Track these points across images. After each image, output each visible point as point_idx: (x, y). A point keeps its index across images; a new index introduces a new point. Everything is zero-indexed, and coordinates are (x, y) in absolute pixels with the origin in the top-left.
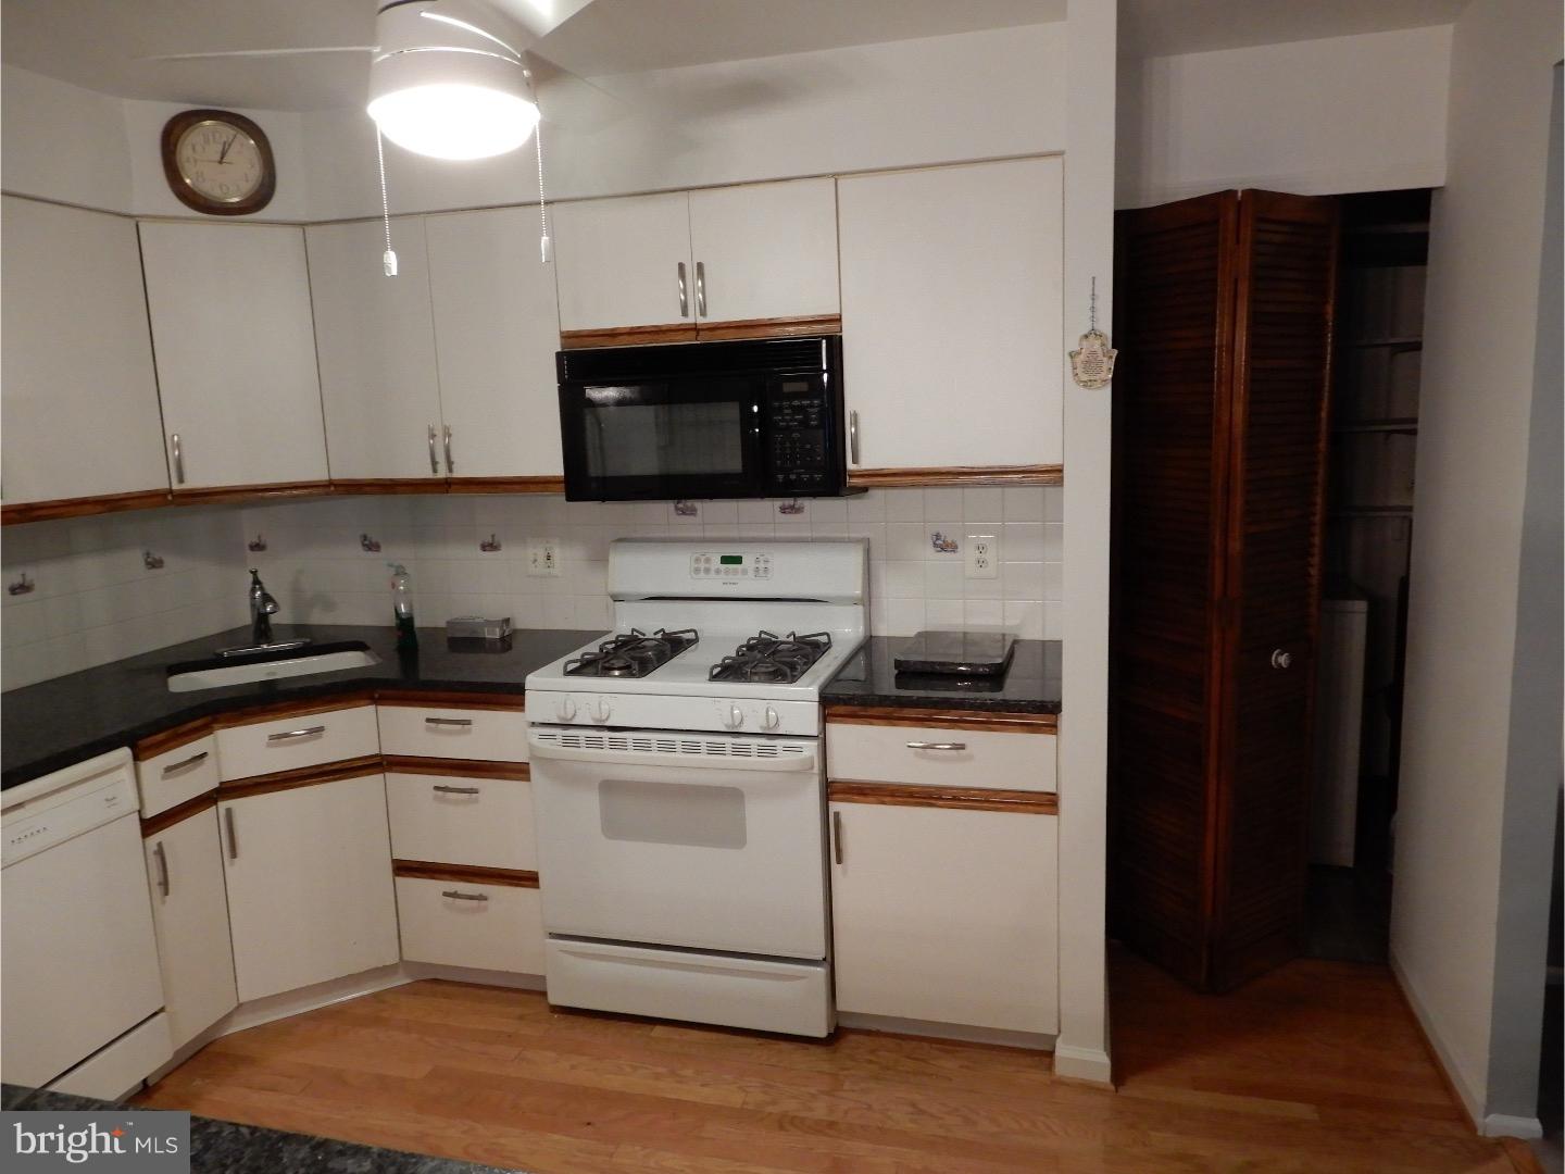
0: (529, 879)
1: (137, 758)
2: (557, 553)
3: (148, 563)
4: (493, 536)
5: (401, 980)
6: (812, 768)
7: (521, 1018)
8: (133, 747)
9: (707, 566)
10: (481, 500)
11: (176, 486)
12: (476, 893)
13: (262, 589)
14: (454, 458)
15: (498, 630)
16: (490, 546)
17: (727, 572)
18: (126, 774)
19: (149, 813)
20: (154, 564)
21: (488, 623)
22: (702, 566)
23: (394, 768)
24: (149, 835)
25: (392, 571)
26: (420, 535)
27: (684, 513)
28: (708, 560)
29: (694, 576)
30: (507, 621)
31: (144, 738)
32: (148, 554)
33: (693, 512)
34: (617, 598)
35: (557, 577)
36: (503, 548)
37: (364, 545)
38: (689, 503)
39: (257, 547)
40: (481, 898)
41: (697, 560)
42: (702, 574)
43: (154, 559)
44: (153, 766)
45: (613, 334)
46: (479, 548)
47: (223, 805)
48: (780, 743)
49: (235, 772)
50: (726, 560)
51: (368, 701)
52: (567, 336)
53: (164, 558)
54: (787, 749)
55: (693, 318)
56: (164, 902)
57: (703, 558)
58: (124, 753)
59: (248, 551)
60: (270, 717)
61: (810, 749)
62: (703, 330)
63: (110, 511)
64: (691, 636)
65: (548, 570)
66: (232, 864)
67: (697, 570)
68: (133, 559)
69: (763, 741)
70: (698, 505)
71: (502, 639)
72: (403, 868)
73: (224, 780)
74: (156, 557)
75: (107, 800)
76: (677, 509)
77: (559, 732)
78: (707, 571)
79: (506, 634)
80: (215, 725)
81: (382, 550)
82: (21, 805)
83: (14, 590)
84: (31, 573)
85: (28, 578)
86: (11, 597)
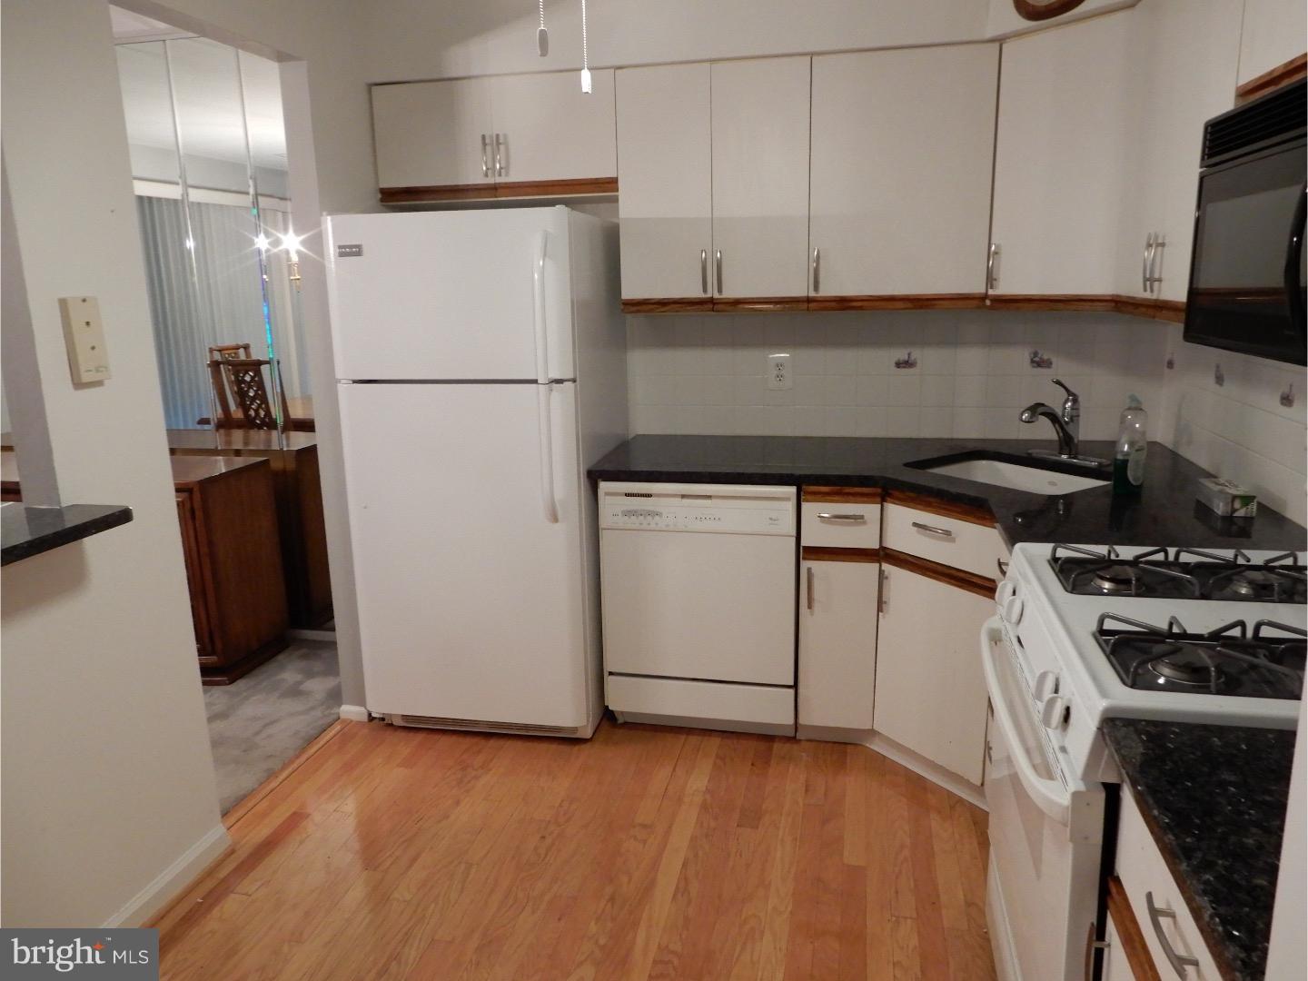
1: (801, 497)
3: (1032, 361)
8: (799, 489)
11: (990, 292)
13: (1075, 401)
14: (1161, 274)
18: (790, 506)
19: (804, 543)
20: (1039, 363)
21: (1221, 491)
24: (803, 559)
30: (1247, 499)
31: (811, 485)
32: (1035, 354)
39: (1170, 364)
43: (1041, 358)
44: (814, 509)
45: (1273, 79)
46: (1279, 399)
47: (883, 565)
52: (1240, 94)
53: (1053, 359)
56: (811, 614)
58: (793, 489)
63: (917, 308)
66: (883, 617)
68: (1021, 356)
73: (884, 545)
74: (1045, 357)
75: (771, 519)
80: (889, 499)
81: (1225, 383)
82: (709, 497)
83: (898, 365)
84: (917, 354)
85: (912, 358)
86: (895, 368)
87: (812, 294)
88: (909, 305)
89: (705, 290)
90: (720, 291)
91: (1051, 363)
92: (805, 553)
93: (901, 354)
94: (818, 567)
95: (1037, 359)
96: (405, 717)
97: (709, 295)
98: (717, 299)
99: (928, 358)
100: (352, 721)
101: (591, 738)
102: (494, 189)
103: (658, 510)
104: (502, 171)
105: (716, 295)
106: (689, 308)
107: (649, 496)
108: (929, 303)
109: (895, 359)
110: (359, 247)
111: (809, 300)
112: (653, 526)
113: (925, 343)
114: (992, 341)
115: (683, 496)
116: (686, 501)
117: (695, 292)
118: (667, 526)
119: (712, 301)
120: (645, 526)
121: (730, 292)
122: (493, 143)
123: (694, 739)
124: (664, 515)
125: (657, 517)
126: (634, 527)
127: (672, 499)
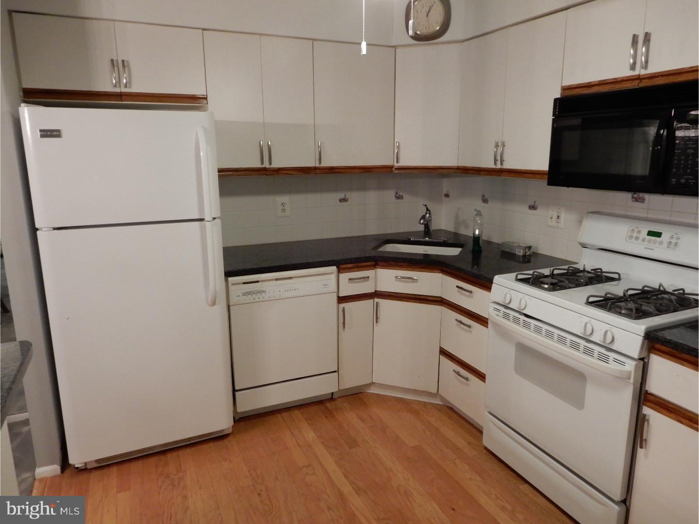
0: (482, 376)
1: (339, 272)
2: (562, 216)
3: (396, 196)
4: (535, 202)
5: (438, 402)
6: (629, 379)
7: (469, 444)
8: (338, 267)
9: (638, 235)
10: (520, 181)
11: (396, 164)
12: (466, 376)
13: (430, 213)
14: (505, 158)
15: (522, 251)
16: (533, 207)
17: (649, 241)
18: (333, 277)
19: (341, 295)
20: (399, 197)
21: (519, 246)
22: (635, 235)
23: (445, 305)
24: (340, 303)
25: (475, 213)
26: (506, 197)
27: (637, 200)
28: (639, 232)
29: (628, 240)
30: (530, 248)
31: (344, 264)
32: (397, 193)
33: (642, 200)
34: (584, 246)
35: (561, 228)
36: (538, 209)
37: (483, 200)
38: (641, 195)
39: (447, 196)
40: (467, 379)
41: (633, 230)
42: (633, 240)
43: (399, 195)
44: (345, 277)
45: (589, 86)
46: (528, 207)
47: (376, 300)
48: (612, 355)
49: (383, 288)
50: (650, 233)
51: (440, 271)
52: (564, 89)
53: (404, 195)
54: (616, 360)
55: (639, 71)
56: (344, 331)
57: (636, 230)
58: (334, 268)
59: (444, 198)
60: (398, 268)
61: (630, 366)
62: (644, 79)
63: (365, 172)
64: (616, 276)
65: (557, 224)
66: (377, 325)
67: (631, 237)
68: (391, 194)
69: (603, 351)
70: (647, 196)
71: (524, 256)
72: (443, 352)
73: (378, 289)
74: (401, 194)
75: (324, 285)
76: (633, 197)
77: (502, 309)
78: (637, 238)
79: (528, 254)
80: (377, 266)
81: (489, 203)
82: (291, 278)
83: (341, 200)
84: (348, 195)
85: (347, 197)
86: (339, 203)
87: (317, 165)
88: (361, 171)
89: (262, 163)
90: (270, 163)
91: (403, 197)
92: (341, 300)
93: (341, 195)
94: (347, 306)
95: (397, 195)
96: (97, 461)
97: (264, 166)
98: (269, 168)
99: (354, 197)
100: (47, 478)
101: (232, 432)
102: (120, 96)
103: (264, 289)
104: (128, 84)
105: (268, 166)
106: (254, 173)
107: (258, 282)
108: (371, 170)
109: (338, 198)
110: (58, 131)
111: (316, 168)
112: (261, 299)
113: (351, 189)
114: (381, 187)
115: (277, 280)
116: (279, 282)
117: (256, 164)
118: (270, 297)
119: (265, 169)
120: (257, 300)
121: (276, 164)
122: (119, 66)
123: (285, 415)
124: (267, 292)
125: (263, 293)
126: (250, 301)
127: (270, 282)
